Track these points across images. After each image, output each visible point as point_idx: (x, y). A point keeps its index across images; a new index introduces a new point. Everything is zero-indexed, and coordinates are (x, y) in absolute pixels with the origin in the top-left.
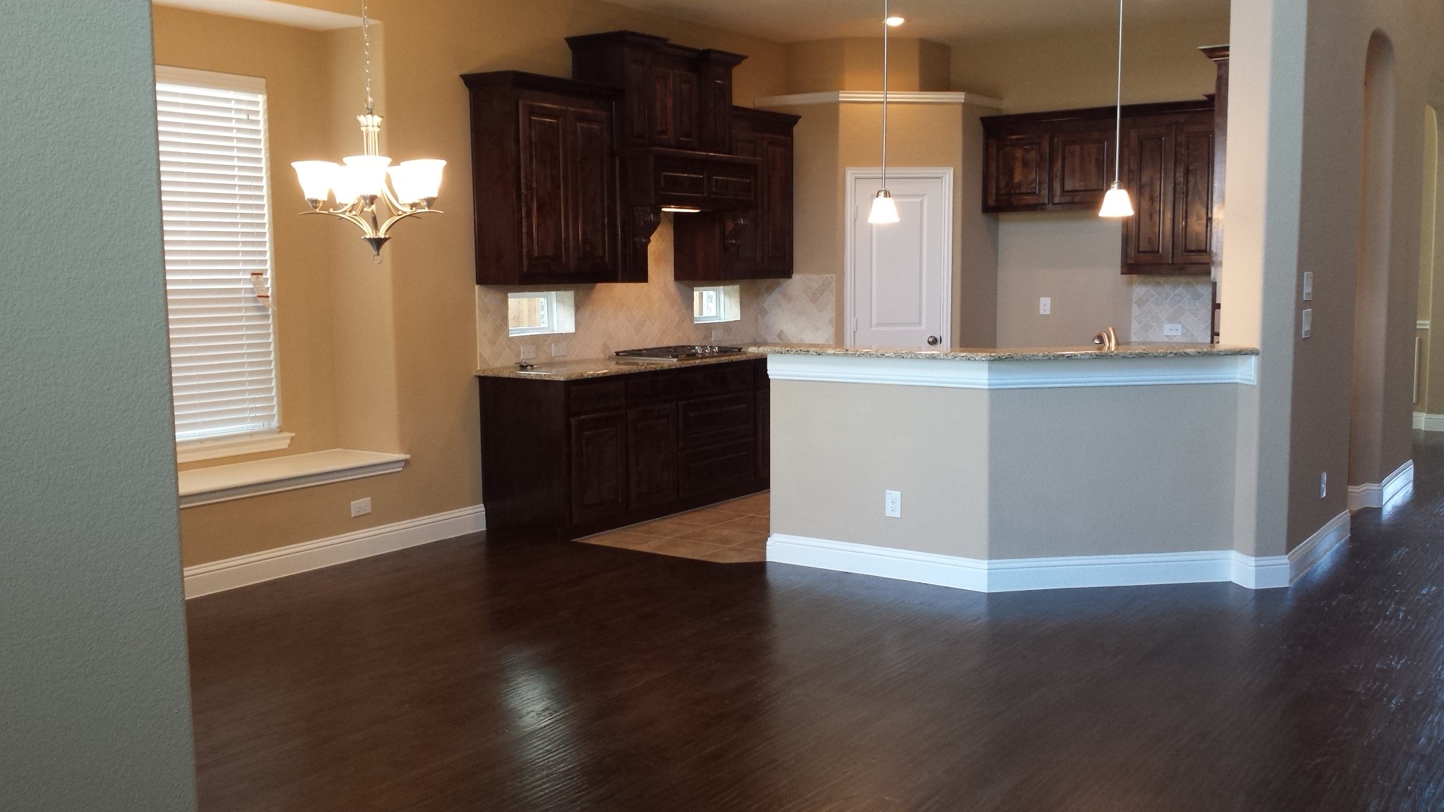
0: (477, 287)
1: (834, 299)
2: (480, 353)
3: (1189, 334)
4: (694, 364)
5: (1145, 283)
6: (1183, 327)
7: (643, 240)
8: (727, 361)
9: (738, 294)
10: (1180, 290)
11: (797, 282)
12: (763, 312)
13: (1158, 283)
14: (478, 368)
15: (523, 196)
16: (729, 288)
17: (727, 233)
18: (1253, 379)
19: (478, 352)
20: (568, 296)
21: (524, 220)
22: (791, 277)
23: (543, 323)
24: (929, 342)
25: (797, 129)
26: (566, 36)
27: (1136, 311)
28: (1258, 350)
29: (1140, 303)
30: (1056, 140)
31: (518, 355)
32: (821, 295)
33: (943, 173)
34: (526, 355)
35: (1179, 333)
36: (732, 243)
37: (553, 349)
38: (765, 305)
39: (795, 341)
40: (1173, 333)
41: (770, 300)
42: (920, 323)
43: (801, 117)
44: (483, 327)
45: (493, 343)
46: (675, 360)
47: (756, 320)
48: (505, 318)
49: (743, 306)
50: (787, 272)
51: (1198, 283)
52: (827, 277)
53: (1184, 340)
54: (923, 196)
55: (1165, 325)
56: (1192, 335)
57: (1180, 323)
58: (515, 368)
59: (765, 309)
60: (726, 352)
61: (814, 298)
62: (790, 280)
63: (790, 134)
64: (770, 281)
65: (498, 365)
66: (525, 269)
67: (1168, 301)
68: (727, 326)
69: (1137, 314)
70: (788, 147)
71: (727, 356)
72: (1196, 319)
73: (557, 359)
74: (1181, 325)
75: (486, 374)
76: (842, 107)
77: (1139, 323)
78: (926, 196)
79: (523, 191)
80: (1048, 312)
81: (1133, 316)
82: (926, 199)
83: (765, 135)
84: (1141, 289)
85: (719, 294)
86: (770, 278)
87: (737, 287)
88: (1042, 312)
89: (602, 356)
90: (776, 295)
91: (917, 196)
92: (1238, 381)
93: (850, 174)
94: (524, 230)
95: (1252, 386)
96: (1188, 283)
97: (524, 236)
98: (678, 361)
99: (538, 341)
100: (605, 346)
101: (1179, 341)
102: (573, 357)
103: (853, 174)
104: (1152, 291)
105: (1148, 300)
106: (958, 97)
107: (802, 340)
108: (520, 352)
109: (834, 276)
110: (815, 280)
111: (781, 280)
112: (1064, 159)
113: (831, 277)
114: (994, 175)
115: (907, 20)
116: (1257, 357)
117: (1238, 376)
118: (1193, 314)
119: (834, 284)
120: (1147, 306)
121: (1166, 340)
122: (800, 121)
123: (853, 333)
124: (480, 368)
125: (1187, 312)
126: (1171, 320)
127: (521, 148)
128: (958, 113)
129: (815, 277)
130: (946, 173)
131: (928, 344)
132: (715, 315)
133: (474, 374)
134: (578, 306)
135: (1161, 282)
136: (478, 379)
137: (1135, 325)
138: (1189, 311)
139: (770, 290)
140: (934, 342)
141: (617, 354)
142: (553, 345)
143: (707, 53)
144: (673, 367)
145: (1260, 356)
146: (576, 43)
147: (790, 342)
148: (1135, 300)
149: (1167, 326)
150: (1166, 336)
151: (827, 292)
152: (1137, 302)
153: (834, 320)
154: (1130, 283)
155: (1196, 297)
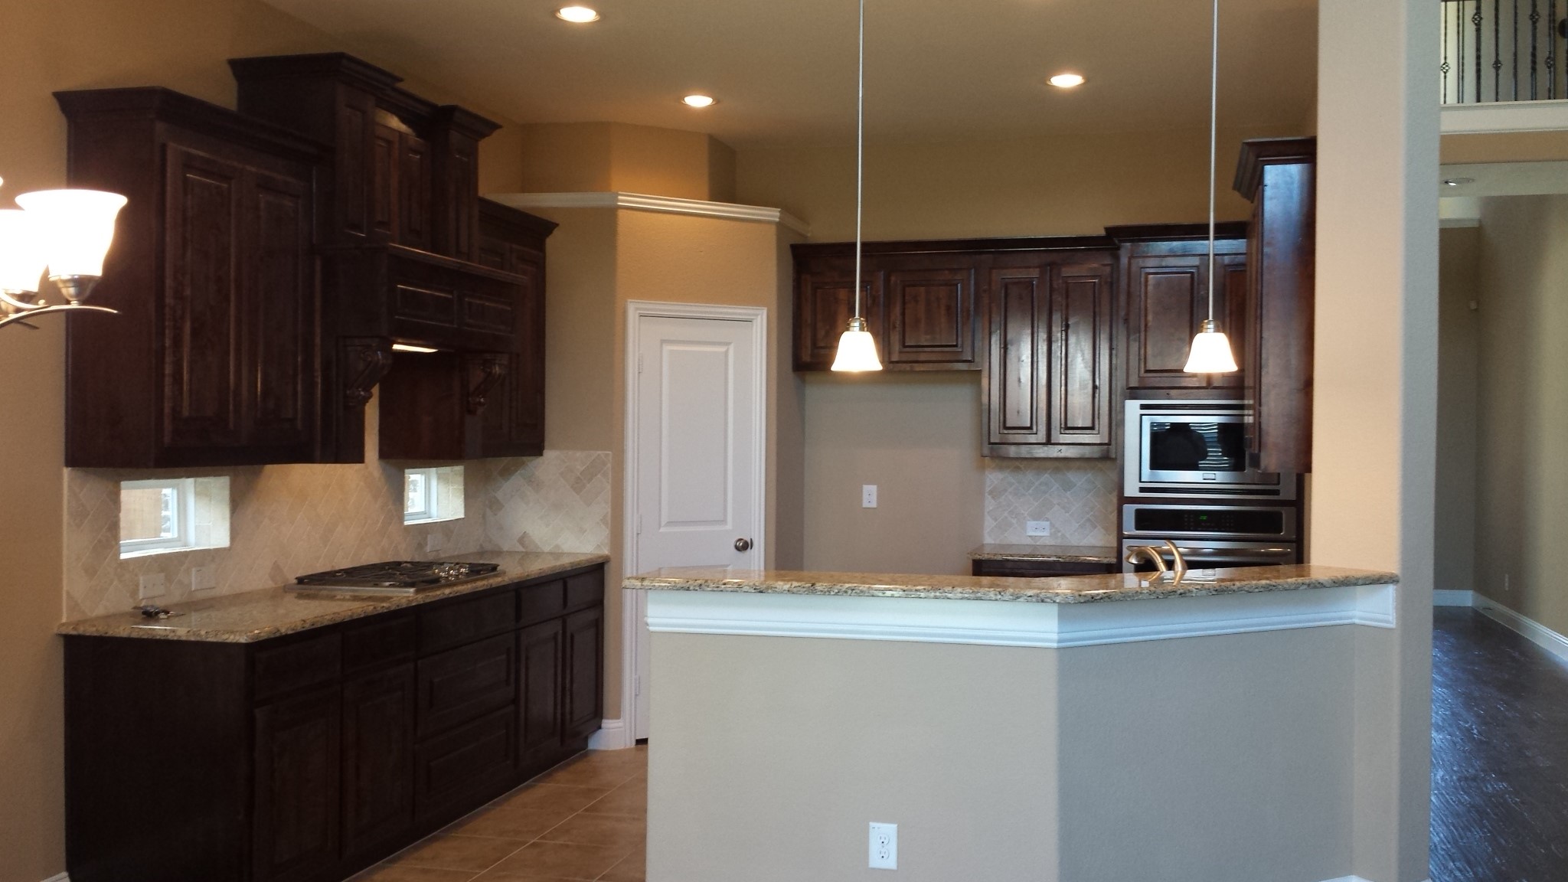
0: (66, 472)
1: (609, 487)
2: (68, 593)
3: (1060, 534)
4: (442, 597)
5: (1000, 467)
6: (1052, 525)
7: (362, 393)
8: (485, 588)
9: (461, 479)
10: (1045, 477)
11: (551, 463)
12: (495, 505)
13: (1018, 467)
14: (64, 620)
15: (167, 310)
16: (446, 470)
17: (472, 388)
18: (1391, 618)
19: (65, 588)
20: (219, 485)
21: (168, 352)
22: (541, 454)
23: (167, 530)
24: (737, 548)
25: (550, 242)
26: (229, 56)
27: (990, 504)
28: (1397, 576)
29: (996, 494)
30: (893, 279)
31: (134, 593)
32: (590, 480)
33: (753, 315)
34: (150, 592)
35: (1046, 533)
36: (480, 402)
37: (193, 579)
38: (499, 495)
39: (547, 549)
40: (1038, 533)
41: (509, 488)
42: (724, 521)
43: (557, 225)
44: (73, 543)
45: (91, 571)
46: (412, 590)
47: (484, 517)
48: (114, 528)
49: (469, 497)
50: (536, 448)
51: (1069, 469)
52: (599, 455)
53: (1053, 543)
54: (729, 344)
55: (1028, 522)
56: (1063, 536)
57: (1047, 520)
58: (132, 615)
59: (498, 500)
60: (478, 572)
61: (578, 485)
62: (540, 460)
63: (541, 247)
64: (505, 461)
65: (100, 611)
66: (167, 440)
67: (1030, 491)
68: (446, 527)
69: (991, 508)
70: (539, 265)
71: (483, 579)
72: (1067, 514)
73: (200, 595)
74: (1048, 523)
75: (81, 630)
76: (621, 213)
77: (996, 520)
78: (732, 344)
79: (169, 300)
80: (874, 505)
81: (987, 510)
82: (732, 348)
83: (514, 246)
84: (997, 477)
85: (429, 480)
86: (505, 455)
87: (459, 469)
88: (865, 504)
89: (270, 584)
90: (516, 480)
91: (720, 344)
92: (1357, 621)
93: (633, 310)
94: (168, 370)
95: (1391, 629)
96: (1057, 469)
97: (168, 380)
98: (417, 592)
99: (167, 565)
100: (276, 567)
101: (1048, 542)
102: (224, 590)
103: (637, 309)
104: (1009, 480)
105: (1005, 490)
106: (772, 214)
107: (557, 546)
108: (137, 585)
109: (610, 452)
110: (579, 459)
111: (524, 458)
112: (904, 303)
113: (607, 455)
114: (809, 321)
115: (717, 101)
116: (1395, 587)
117: (1357, 613)
118: (1064, 508)
119: (609, 465)
120: (1003, 497)
121: (1029, 541)
122: (556, 232)
123: (635, 535)
124: (66, 619)
125: (1057, 506)
126: (1037, 516)
127: (168, 226)
128: (771, 235)
129: (578, 454)
130: (757, 315)
131: (736, 551)
132: (423, 510)
133: (55, 631)
134: (237, 503)
135: (1021, 466)
136: (62, 640)
137: (989, 523)
138: (1058, 504)
139: (506, 473)
140: (744, 546)
141: (301, 581)
142: (194, 569)
143: (452, 110)
144: (414, 604)
145: (1399, 585)
146: (243, 69)
147: (539, 550)
148: (988, 489)
149: (1031, 524)
150: (1030, 536)
151: (599, 476)
152: (991, 493)
153: (609, 518)
154: (982, 468)
155: (1068, 486)
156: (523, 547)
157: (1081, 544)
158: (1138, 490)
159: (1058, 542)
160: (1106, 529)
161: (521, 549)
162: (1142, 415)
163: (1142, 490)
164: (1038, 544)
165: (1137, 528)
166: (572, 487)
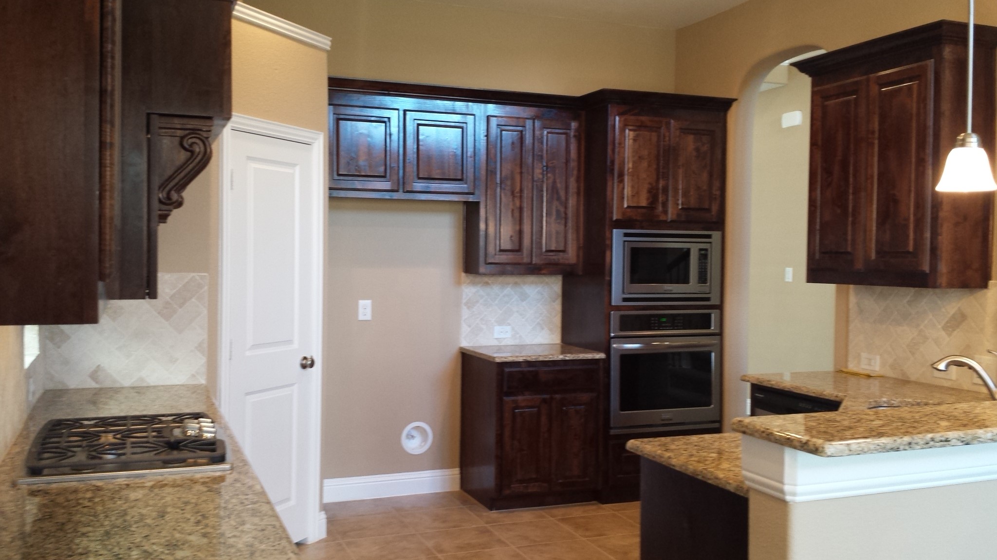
1: (205, 311)
3: (518, 336)
5: (474, 284)
6: (513, 329)
10: (508, 290)
13: (487, 284)
24: (302, 366)
27: (465, 313)
29: (470, 305)
32: (181, 305)
33: (313, 139)
35: (509, 335)
40: (502, 336)
42: (290, 342)
51: (525, 283)
52: (195, 277)
53: (513, 342)
54: (296, 165)
55: (495, 327)
56: (520, 337)
57: (509, 325)
67: (496, 302)
69: (466, 317)
72: (523, 320)
74: (509, 327)
77: (470, 326)
78: (298, 166)
80: (368, 317)
81: (463, 318)
82: (298, 169)
84: (470, 290)
88: (361, 317)
91: (290, 165)
96: (516, 283)
101: (508, 343)
104: (482, 292)
105: (477, 302)
109: (206, 274)
110: (169, 282)
113: (203, 277)
118: (521, 314)
119: (206, 288)
120: (476, 307)
121: (496, 343)
123: (227, 361)
126: (501, 322)
129: (167, 276)
130: (316, 139)
131: (301, 369)
135: (490, 282)
137: (465, 329)
138: (517, 312)
140: (307, 364)
147: (118, 385)
148: (464, 301)
149: (497, 328)
150: (496, 339)
151: (193, 300)
152: (466, 304)
153: (205, 345)
154: (458, 283)
155: (524, 297)
156: (97, 383)
157: (533, 343)
158: (621, 300)
159: (517, 342)
160: (551, 330)
161: (94, 385)
162: (625, 241)
163: (625, 300)
164: (501, 344)
165: (621, 330)
166: (159, 313)
